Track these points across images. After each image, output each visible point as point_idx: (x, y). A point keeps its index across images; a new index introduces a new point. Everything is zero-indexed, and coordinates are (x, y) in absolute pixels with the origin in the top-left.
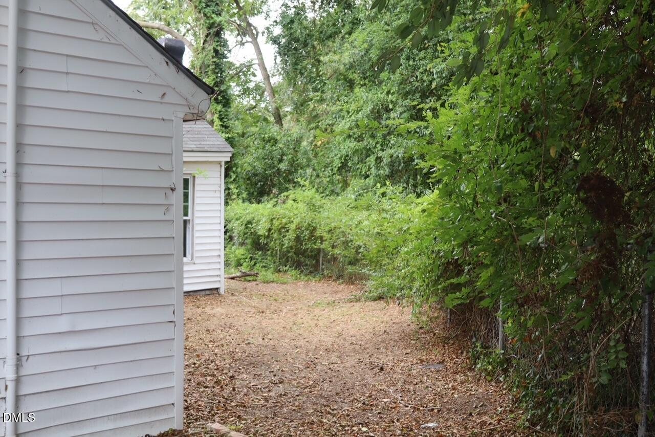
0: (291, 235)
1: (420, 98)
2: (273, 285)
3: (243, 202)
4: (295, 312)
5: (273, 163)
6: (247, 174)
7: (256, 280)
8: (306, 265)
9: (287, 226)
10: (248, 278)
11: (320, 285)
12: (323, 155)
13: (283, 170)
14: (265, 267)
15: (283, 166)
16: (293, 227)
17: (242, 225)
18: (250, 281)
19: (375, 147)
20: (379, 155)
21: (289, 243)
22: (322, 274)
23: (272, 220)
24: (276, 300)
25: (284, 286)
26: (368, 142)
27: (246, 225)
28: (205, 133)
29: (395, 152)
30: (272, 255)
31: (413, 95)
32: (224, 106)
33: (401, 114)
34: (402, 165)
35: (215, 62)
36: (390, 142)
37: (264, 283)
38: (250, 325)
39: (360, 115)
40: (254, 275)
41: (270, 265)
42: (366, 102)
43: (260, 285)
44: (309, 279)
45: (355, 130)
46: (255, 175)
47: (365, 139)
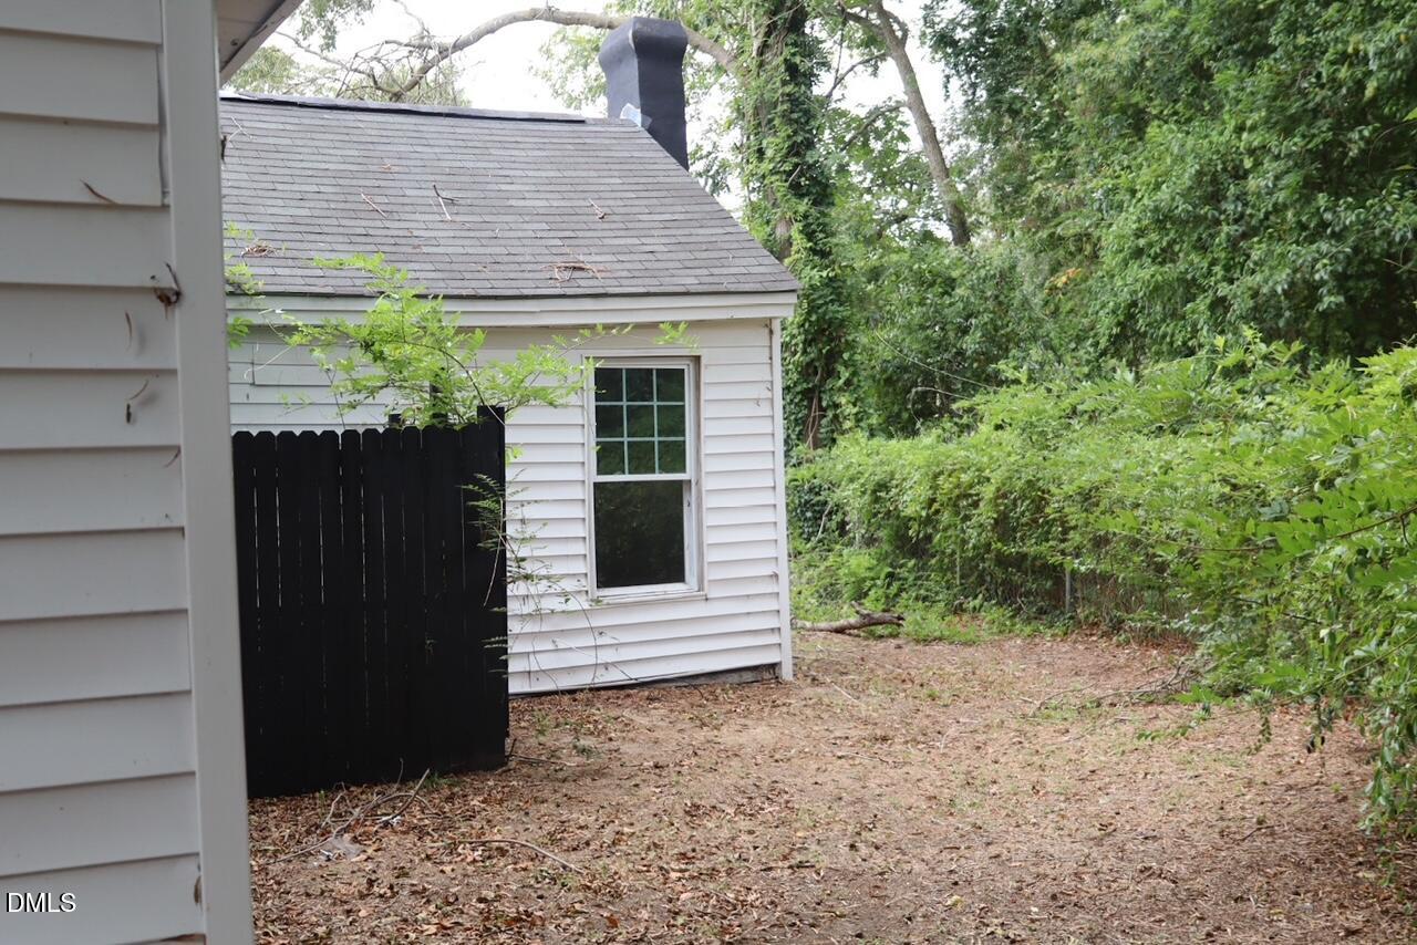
0: (985, 514)
1: (1329, 129)
2: (937, 647)
3: (872, 435)
4: (981, 738)
5: (945, 338)
6: (884, 371)
7: (894, 636)
8: (1028, 594)
9: (972, 492)
10: (880, 630)
11: (1065, 647)
12: (1072, 311)
13: (969, 353)
14: (925, 599)
15: (971, 343)
16: (988, 492)
17: (864, 493)
18: (881, 637)
19: (1210, 273)
20: (1219, 294)
21: (980, 534)
22: (1071, 618)
23: (936, 476)
24: (933, 697)
25: (967, 652)
26: (1190, 261)
27: (874, 492)
28: (727, 246)
29: (1266, 281)
30: (942, 570)
31: (1309, 126)
32: (815, 203)
33: (1277, 178)
34: (1287, 314)
35: (789, 95)
36: (1248, 256)
37: (917, 641)
38: (830, 787)
39: (1164, 194)
40: (891, 623)
41: (937, 593)
42: (1181, 159)
43: (906, 649)
44: (1037, 630)
45: (1154, 236)
46: (903, 369)
47: (1181, 255)
